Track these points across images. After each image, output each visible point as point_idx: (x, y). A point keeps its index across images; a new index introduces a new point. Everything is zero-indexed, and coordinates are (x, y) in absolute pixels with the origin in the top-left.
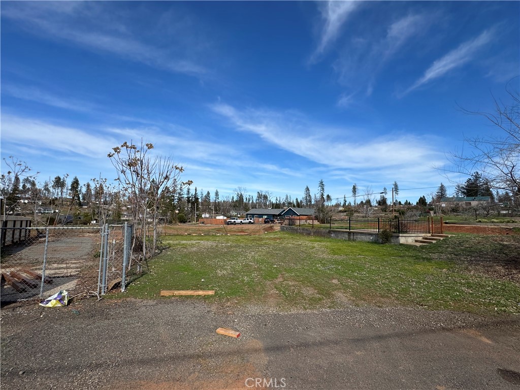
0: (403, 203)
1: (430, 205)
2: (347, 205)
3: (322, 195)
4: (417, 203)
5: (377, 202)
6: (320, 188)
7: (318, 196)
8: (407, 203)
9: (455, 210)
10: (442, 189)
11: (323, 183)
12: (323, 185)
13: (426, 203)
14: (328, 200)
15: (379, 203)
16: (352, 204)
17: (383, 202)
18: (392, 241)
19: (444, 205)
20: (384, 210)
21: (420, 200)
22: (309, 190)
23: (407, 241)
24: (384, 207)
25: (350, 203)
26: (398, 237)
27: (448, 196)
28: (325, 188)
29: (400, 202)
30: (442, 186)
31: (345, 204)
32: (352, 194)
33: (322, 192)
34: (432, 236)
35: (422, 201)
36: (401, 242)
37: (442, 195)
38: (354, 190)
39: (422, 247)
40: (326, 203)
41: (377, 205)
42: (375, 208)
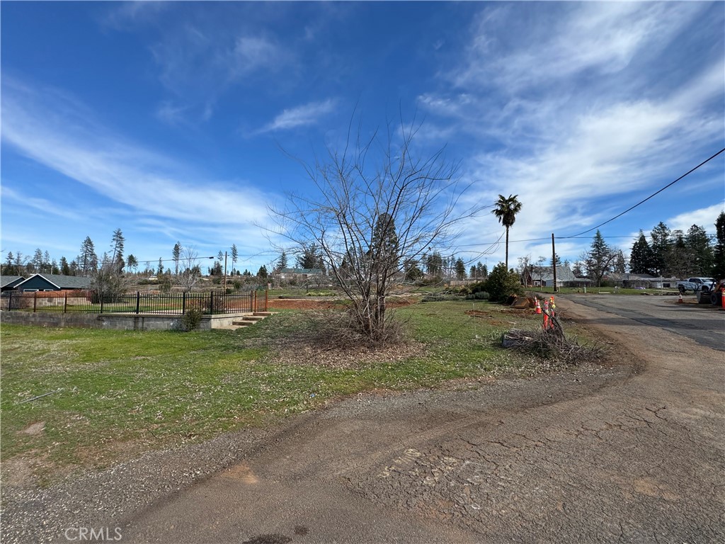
0: (241, 273)
1: (270, 277)
2: (164, 272)
3: (120, 255)
4: (258, 274)
5: (209, 271)
6: (115, 242)
7: (112, 256)
8: (247, 274)
9: (292, 283)
10: (284, 258)
11: (122, 236)
12: (120, 238)
13: (267, 274)
14: (130, 264)
15: (212, 272)
16: (173, 272)
17: (216, 271)
18: (202, 326)
19: (283, 277)
20: (216, 282)
21: (260, 270)
22: (92, 245)
23: (221, 325)
24: (217, 277)
25: (169, 270)
26: (210, 319)
27: (288, 267)
28: (125, 244)
29: (238, 272)
30: (284, 255)
31: (161, 271)
32: (172, 256)
33: (119, 249)
34: (254, 315)
35: (263, 271)
36: (213, 327)
37: (283, 265)
38: (177, 250)
39: (238, 331)
40: (126, 269)
41: (209, 275)
42: (204, 279)
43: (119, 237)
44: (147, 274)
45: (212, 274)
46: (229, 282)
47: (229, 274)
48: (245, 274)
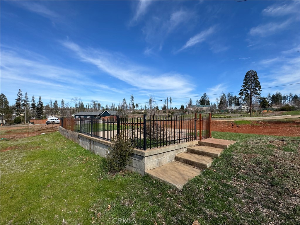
0: (174, 108)
1: (186, 109)
2: (147, 109)
3: (133, 104)
4: (180, 108)
8: (176, 109)
10: (191, 101)
13: (184, 108)
14: (136, 107)
15: (163, 108)
17: (164, 108)
19: (192, 109)
20: (165, 112)
21: (181, 107)
23: (160, 163)
24: (164, 110)
25: (149, 108)
26: (142, 157)
27: (193, 105)
28: (134, 99)
29: (172, 108)
30: (191, 100)
32: (149, 103)
33: (133, 102)
35: (182, 107)
37: (191, 104)
38: (150, 101)
40: (136, 109)
41: (162, 109)
42: (160, 111)
43: (132, 97)
44: (141, 110)
45: (163, 109)
46: (169, 112)
47: (169, 109)
48: (175, 108)
